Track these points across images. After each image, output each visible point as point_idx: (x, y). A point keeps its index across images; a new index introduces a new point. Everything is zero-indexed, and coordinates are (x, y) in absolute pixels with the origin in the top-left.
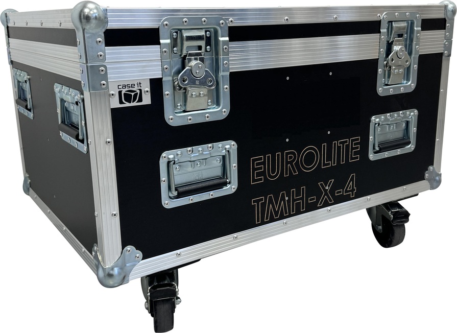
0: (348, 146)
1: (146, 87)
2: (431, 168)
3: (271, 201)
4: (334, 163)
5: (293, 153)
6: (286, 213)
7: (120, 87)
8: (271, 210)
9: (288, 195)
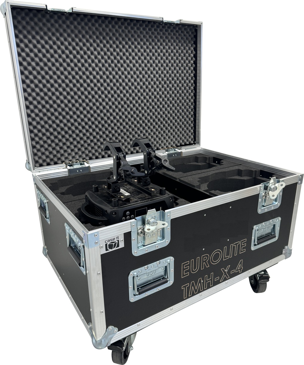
0: (239, 245)
1: (122, 238)
2: (286, 247)
3: (193, 285)
4: (231, 256)
5: (207, 256)
6: (201, 289)
7: (106, 242)
8: (193, 289)
9: (203, 280)
